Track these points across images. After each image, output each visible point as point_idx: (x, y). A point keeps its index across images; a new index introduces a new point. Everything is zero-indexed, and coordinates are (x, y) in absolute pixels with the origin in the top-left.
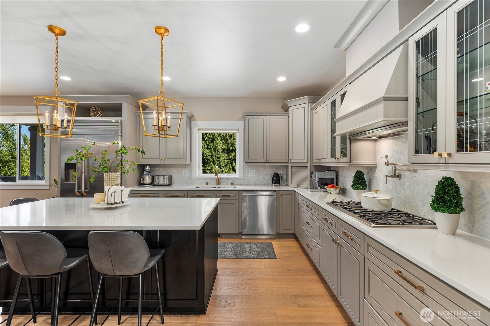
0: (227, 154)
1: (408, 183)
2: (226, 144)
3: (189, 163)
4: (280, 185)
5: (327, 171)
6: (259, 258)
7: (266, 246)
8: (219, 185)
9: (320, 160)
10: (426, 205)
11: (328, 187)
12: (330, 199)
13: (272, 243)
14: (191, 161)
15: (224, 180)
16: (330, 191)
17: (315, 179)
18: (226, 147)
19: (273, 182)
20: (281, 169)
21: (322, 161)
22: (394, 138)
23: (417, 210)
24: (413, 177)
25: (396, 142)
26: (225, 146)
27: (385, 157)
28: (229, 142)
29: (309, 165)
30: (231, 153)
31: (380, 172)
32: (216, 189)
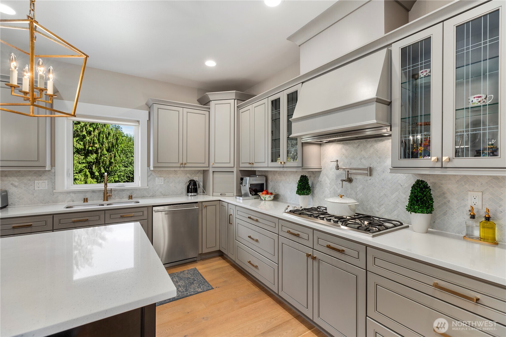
0: (83, 155)
1: (361, 186)
2: (82, 143)
3: (49, 169)
4: (197, 194)
5: (257, 176)
6: (191, 295)
7: (191, 274)
8: (107, 200)
9: (253, 164)
10: (382, 206)
11: (262, 194)
12: (265, 206)
13: (195, 268)
14: (53, 164)
15: (116, 193)
16: (265, 198)
17: (245, 185)
18: (83, 147)
19: (189, 191)
20: (197, 175)
21: (255, 165)
22: (344, 143)
23: (372, 211)
24: (367, 181)
25: (347, 147)
26: (81, 145)
27: (336, 161)
28: (86, 140)
29: (235, 170)
30: (90, 155)
31: (325, 176)
32: (105, 207)
